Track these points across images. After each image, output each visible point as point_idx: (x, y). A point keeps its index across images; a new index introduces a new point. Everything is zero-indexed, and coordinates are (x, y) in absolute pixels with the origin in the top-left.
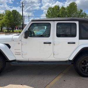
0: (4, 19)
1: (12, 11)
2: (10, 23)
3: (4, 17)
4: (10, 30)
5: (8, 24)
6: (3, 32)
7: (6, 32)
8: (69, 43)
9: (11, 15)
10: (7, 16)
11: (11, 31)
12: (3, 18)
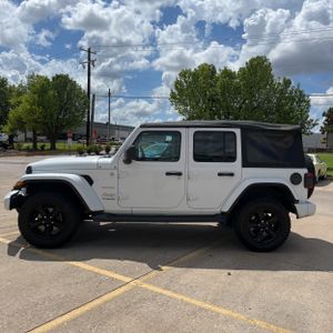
0: (25, 106)
1: (53, 79)
2: (45, 117)
3: (23, 98)
4: (42, 141)
5: (36, 122)
6: (20, 150)
7: (28, 149)
8: (220, 174)
9: (51, 92)
10: (36, 96)
11: (48, 146)
12: (20, 103)
